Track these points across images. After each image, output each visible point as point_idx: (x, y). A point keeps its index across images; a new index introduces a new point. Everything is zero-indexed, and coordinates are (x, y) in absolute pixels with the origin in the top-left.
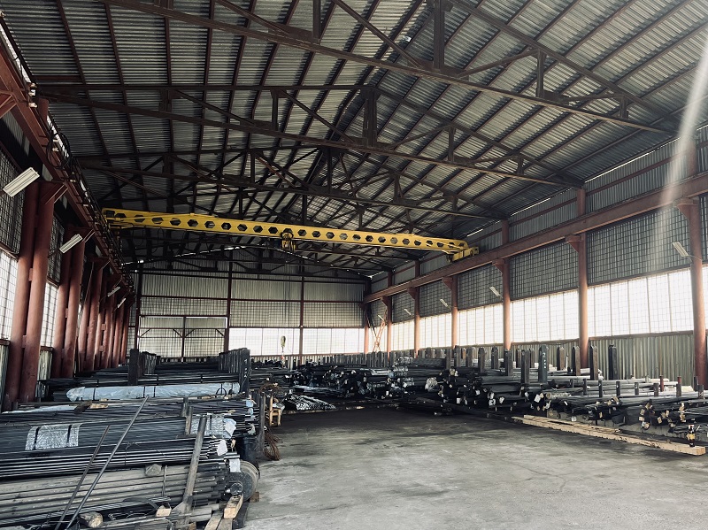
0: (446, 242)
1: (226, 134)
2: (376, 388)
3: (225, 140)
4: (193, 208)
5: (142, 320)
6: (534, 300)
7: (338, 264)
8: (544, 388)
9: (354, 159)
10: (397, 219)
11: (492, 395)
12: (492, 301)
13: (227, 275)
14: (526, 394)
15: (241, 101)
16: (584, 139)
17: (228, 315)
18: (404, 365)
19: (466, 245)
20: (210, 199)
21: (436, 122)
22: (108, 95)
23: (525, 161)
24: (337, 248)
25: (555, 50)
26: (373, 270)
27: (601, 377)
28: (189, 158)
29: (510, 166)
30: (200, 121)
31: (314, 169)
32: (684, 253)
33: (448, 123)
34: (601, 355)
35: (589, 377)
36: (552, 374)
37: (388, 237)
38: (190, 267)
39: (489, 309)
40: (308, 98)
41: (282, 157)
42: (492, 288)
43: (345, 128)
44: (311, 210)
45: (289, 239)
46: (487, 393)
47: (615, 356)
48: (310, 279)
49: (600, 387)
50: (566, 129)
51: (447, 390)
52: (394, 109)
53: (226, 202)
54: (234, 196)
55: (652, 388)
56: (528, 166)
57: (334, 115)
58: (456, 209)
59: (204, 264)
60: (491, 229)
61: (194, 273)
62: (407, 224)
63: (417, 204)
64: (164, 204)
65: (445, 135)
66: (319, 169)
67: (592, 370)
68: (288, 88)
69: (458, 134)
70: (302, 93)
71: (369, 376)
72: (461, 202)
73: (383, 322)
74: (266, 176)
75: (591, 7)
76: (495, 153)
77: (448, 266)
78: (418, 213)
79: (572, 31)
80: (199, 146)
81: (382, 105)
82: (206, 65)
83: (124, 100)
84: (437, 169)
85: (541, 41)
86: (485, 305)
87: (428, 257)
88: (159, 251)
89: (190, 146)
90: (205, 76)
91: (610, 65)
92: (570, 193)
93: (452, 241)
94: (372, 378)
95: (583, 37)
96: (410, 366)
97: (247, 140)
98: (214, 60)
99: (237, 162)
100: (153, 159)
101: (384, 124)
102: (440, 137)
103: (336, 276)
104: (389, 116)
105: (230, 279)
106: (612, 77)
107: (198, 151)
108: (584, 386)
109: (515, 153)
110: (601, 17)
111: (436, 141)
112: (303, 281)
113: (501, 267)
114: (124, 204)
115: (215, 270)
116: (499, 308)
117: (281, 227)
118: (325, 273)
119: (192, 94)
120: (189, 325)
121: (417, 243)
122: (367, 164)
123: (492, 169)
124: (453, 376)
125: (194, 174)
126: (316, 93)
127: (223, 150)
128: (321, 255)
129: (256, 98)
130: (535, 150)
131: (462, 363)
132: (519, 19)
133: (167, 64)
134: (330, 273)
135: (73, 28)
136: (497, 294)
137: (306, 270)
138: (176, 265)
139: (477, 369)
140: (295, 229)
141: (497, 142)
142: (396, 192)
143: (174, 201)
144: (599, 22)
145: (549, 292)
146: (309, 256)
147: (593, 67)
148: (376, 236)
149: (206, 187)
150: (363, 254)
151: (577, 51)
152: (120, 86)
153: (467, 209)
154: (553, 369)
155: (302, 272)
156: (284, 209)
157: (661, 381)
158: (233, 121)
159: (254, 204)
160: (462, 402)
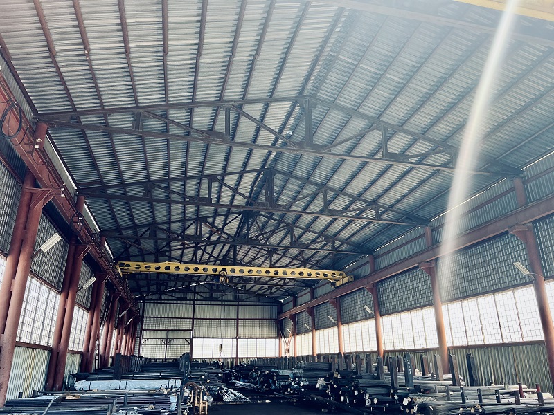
0: (329, 273)
1: (184, 208)
2: (282, 385)
3: (184, 213)
4: (170, 259)
5: (144, 333)
6: (398, 315)
7: (259, 292)
8: (411, 392)
9: (264, 219)
10: (295, 258)
11: (368, 396)
12: (367, 317)
13: (192, 302)
14: (396, 397)
15: (191, 186)
16: (424, 188)
17: (192, 330)
18: (300, 368)
19: (344, 275)
20: (180, 252)
21: (314, 188)
22: (116, 191)
23: (381, 209)
24: (258, 281)
25: (394, 123)
26: (283, 296)
27: (462, 383)
28: (164, 226)
29: (371, 213)
30: (169, 202)
31: (240, 228)
32: (526, 272)
33: (323, 187)
34: (460, 363)
35: (451, 383)
36: (418, 379)
37: (289, 271)
38: (171, 298)
39: (365, 323)
40: (231, 180)
41: (219, 221)
42: (366, 307)
43: (256, 198)
44: (240, 256)
45: (224, 276)
46: (363, 394)
47: (474, 364)
48: (243, 303)
49: (462, 394)
50: (410, 182)
51: (332, 389)
52: (286, 182)
53: (189, 254)
54: (193, 249)
55: (512, 394)
56: (383, 213)
57: (249, 190)
58: (334, 248)
59: (179, 295)
60: (361, 262)
61: (174, 302)
62: (302, 261)
63: (308, 246)
64: (153, 257)
65: (321, 196)
66: (242, 228)
67: (453, 376)
68: (218, 175)
69: (330, 195)
70: (227, 178)
71: (278, 376)
72: (337, 243)
73: (291, 334)
74: (211, 235)
75: (418, 87)
76: (358, 205)
77: (332, 291)
78: (308, 253)
79: (406, 108)
80: (170, 219)
81: (278, 180)
82: (168, 166)
83: (125, 192)
84: (318, 220)
85: (382, 119)
86: (361, 320)
87: (319, 285)
88: (153, 288)
89: (164, 219)
90: (168, 172)
91: (438, 128)
92: (419, 230)
93: (333, 272)
94: (279, 377)
95: (415, 111)
96: (305, 369)
97: (197, 212)
98: (173, 162)
99: (193, 227)
100: (145, 229)
101: (280, 193)
102: (317, 198)
103: (259, 301)
104: (283, 187)
105: (194, 304)
106: (442, 137)
107: (169, 222)
108: (447, 392)
109: (373, 204)
110: (426, 93)
111: (315, 201)
112: (238, 305)
113: (371, 290)
114: (131, 258)
115: (185, 299)
116: (372, 322)
117: (220, 268)
118: (252, 299)
119: (163, 185)
120: (170, 336)
121: (309, 275)
122: (272, 222)
123: (358, 216)
124: (337, 378)
125: (169, 237)
126: (237, 176)
127: (184, 220)
128: (248, 286)
129: (200, 184)
130: (387, 200)
131: (344, 367)
132: (364, 105)
133: (146, 168)
134: (255, 299)
135: (95, 151)
136: (369, 311)
137: (240, 297)
138: (163, 297)
139: (355, 373)
140: (228, 268)
141: (359, 197)
142: (292, 239)
143: (158, 255)
144: (426, 97)
145: (410, 309)
146: (242, 287)
147: (425, 132)
148: (281, 271)
149: (176, 244)
150: (275, 284)
151: (411, 121)
152: (123, 185)
153: (342, 248)
154: (418, 374)
155: (237, 299)
156: (224, 256)
157: (520, 388)
158: (188, 200)
159: (205, 254)
160: (345, 400)
